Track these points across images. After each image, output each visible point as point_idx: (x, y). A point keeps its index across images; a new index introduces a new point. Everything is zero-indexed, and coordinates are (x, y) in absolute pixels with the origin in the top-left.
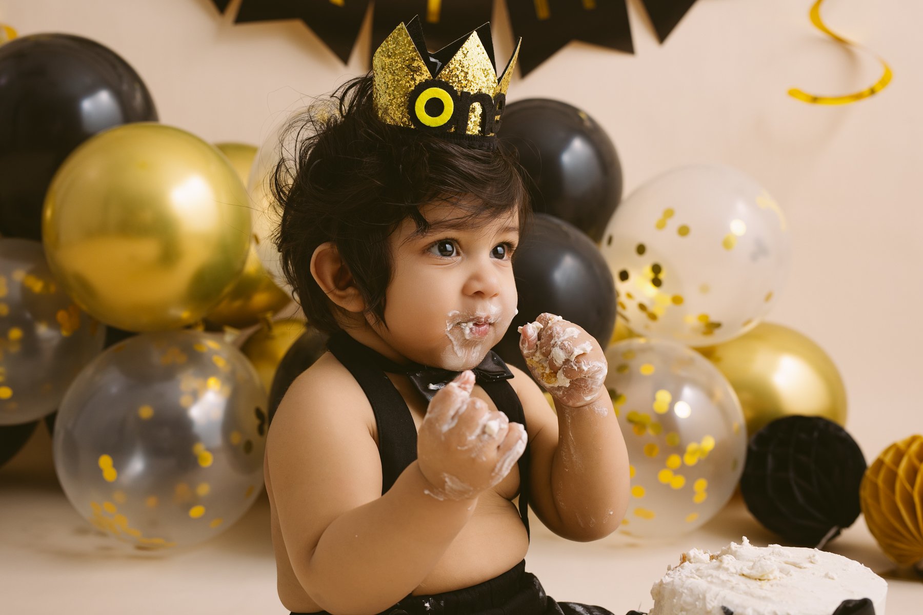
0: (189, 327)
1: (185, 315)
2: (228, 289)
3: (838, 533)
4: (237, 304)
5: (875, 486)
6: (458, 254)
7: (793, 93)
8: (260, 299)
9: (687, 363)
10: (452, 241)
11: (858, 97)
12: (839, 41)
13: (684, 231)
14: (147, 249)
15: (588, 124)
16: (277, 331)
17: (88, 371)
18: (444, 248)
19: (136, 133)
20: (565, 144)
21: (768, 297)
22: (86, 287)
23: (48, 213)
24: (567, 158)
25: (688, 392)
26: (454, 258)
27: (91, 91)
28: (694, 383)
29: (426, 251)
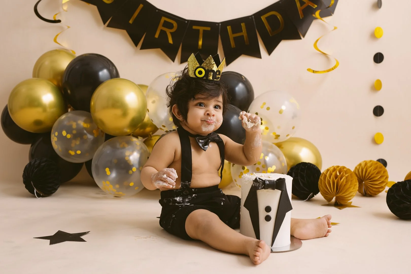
0: (129, 135)
1: (128, 131)
2: (140, 125)
3: (313, 196)
4: (142, 130)
5: (321, 179)
6: (204, 106)
7: (309, 70)
8: (148, 129)
9: (271, 147)
10: (203, 103)
11: (329, 71)
12: (324, 54)
13: (268, 109)
14: (118, 112)
15: (244, 79)
16: (153, 138)
17: (100, 148)
18: (200, 104)
19: (114, 81)
20: (237, 85)
21: (293, 128)
22: (102, 123)
23: (92, 103)
24: (237, 89)
25: (270, 155)
26: (203, 107)
27: (102, 69)
28: (272, 152)
29: (196, 105)
